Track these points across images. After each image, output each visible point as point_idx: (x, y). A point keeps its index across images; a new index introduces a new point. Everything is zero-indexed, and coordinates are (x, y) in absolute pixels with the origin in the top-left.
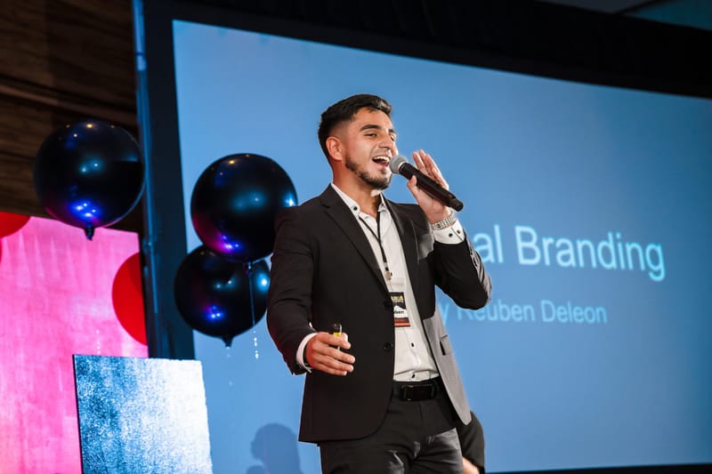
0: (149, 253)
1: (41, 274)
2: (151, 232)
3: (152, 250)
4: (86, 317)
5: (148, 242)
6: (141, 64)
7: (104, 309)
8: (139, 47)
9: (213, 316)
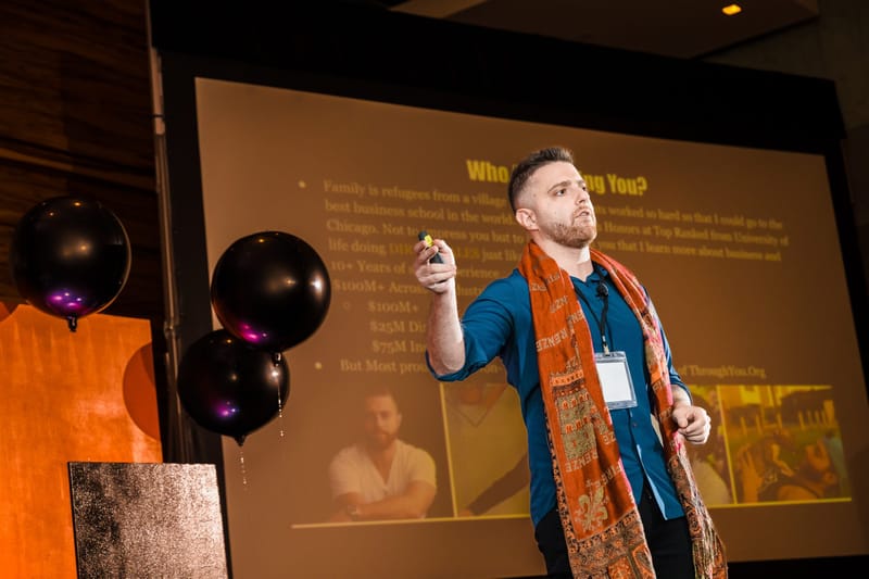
0: (171, 337)
1: (40, 370)
2: (172, 314)
3: (174, 334)
4: (91, 415)
5: (169, 324)
6: (160, 127)
7: (111, 405)
8: (158, 109)
9: (226, 413)
